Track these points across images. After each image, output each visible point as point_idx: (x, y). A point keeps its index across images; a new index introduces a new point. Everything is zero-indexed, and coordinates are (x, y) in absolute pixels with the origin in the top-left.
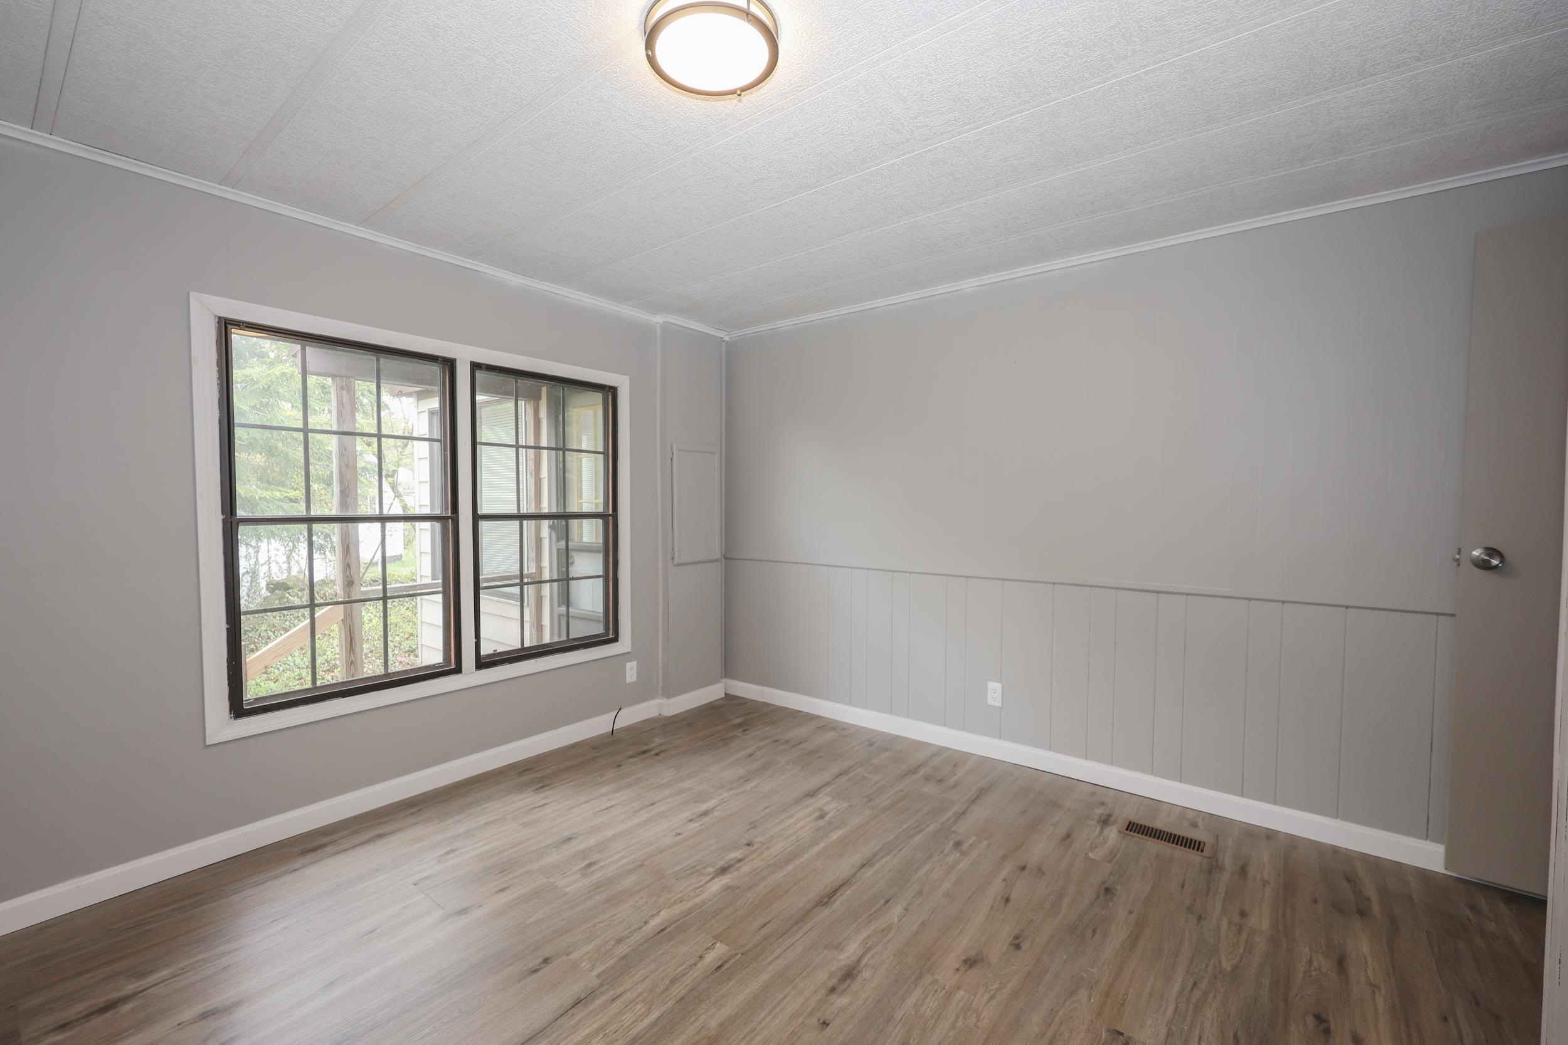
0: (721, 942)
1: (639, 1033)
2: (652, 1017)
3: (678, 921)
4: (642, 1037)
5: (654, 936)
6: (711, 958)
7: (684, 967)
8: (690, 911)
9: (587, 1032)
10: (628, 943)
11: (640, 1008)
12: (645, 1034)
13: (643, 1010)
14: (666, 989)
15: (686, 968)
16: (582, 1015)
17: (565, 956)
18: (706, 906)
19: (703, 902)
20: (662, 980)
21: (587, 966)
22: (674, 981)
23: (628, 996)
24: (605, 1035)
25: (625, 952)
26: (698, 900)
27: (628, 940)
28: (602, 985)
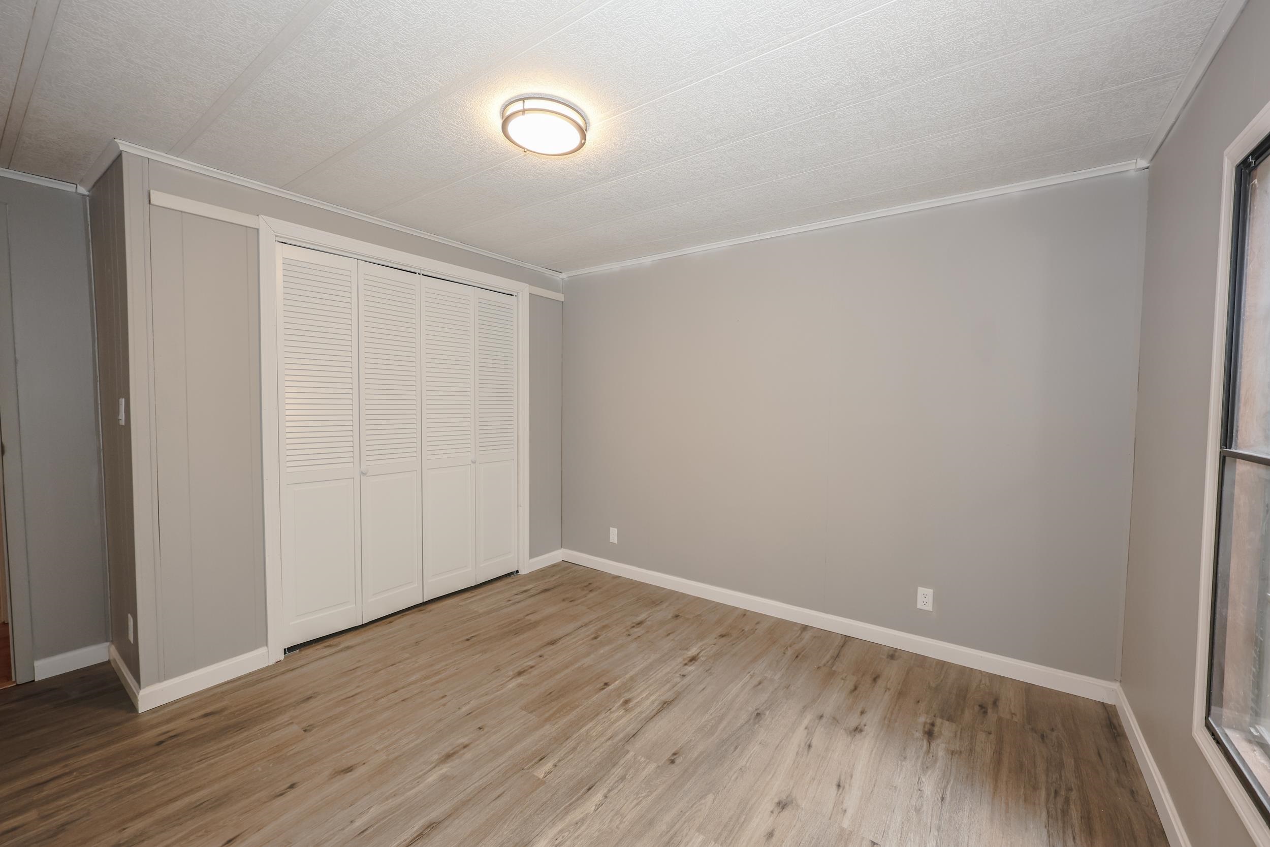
0: (539, 779)
1: (591, 721)
2: (584, 729)
3: (578, 799)
4: (588, 720)
5: (596, 783)
6: (548, 766)
7: (568, 758)
8: (567, 811)
9: (621, 722)
10: (615, 777)
11: (594, 733)
12: (587, 721)
13: (591, 733)
14: (578, 744)
15: (567, 757)
16: (628, 729)
17: (660, 764)
18: (551, 818)
19: (553, 823)
20: (582, 749)
21: (639, 758)
22: (574, 749)
23: (603, 739)
24: (610, 720)
25: (615, 769)
26: (560, 826)
27: (616, 779)
28: (623, 746)
